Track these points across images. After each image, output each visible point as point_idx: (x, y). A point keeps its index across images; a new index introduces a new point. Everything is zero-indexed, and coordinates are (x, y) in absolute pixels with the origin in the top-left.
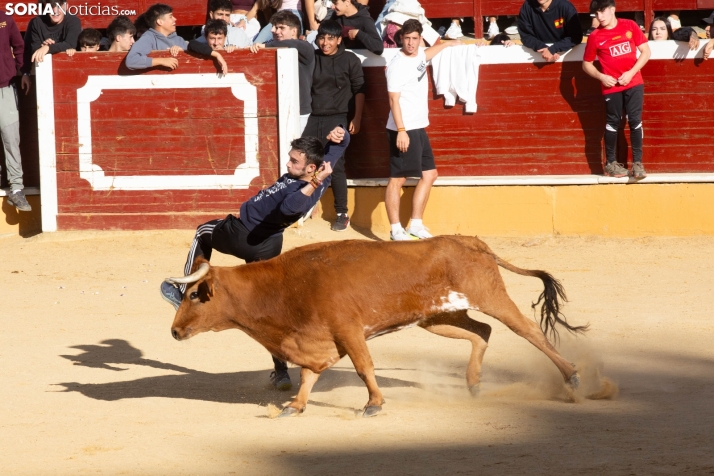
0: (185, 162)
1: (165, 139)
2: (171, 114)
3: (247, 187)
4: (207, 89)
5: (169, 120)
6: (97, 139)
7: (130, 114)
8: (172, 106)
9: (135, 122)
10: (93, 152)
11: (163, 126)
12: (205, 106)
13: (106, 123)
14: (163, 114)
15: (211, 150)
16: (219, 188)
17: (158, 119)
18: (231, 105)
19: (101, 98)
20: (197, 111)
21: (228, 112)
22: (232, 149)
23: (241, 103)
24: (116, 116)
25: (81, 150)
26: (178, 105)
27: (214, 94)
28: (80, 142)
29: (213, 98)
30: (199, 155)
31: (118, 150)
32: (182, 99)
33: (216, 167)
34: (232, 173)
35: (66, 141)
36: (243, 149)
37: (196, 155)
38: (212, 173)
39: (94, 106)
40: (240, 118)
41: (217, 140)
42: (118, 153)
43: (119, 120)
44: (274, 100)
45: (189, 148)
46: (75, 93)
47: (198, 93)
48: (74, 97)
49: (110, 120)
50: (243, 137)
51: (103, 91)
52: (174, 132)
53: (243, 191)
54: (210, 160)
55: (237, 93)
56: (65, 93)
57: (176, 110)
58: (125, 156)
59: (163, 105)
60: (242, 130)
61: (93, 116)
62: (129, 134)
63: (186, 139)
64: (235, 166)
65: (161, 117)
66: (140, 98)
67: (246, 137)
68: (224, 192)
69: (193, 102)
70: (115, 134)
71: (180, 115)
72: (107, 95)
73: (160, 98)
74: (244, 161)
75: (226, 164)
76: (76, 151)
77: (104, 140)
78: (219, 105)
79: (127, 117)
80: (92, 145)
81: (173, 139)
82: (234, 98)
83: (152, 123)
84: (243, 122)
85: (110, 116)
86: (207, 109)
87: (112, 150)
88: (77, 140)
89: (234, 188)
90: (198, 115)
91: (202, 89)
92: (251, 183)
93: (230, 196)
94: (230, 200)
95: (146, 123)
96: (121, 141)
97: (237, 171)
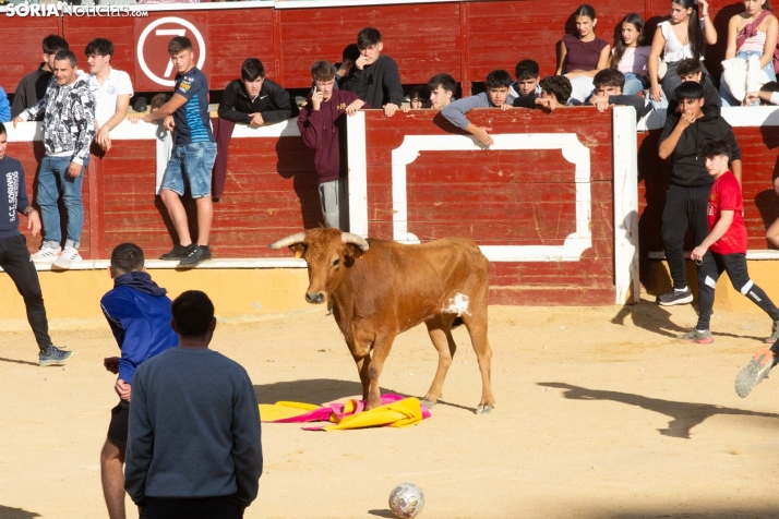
0: (510, 231)
1: (488, 206)
2: (494, 178)
3: (578, 260)
4: (535, 150)
5: (492, 184)
6: (414, 206)
7: (450, 177)
8: (496, 169)
9: (456, 187)
10: (409, 219)
11: (486, 191)
12: (532, 169)
13: (422, 187)
14: (486, 178)
15: (538, 218)
16: (547, 260)
17: (480, 184)
18: (561, 169)
19: (418, 160)
20: (524, 175)
21: (557, 176)
22: (562, 217)
23: (572, 166)
24: (434, 180)
25: (395, 217)
26: (503, 168)
27: (543, 156)
28: (395, 208)
29: (541, 161)
30: (526, 223)
31: (436, 217)
32: (505, 161)
33: (544, 237)
34: (562, 243)
35: (379, 207)
36: (573, 217)
37: (522, 223)
38: (540, 243)
39: (410, 169)
40: (571, 183)
41: (546, 207)
42: (436, 221)
43: (438, 184)
44: (608, 163)
45: (513, 216)
46: (390, 155)
47: (524, 156)
48: (389, 159)
49: (427, 184)
50: (575, 204)
51: (420, 152)
52: (498, 198)
53: (573, 263)
54: (537, 229)
55: (568, 156)
56: (379, 154)
57: (500, 174)
58: (443, 224)
59: (486, 168)
60: (572, 196)
61: (409, 179)
62: (447, 199)
63: (511, 206)
64: (565, 236)
65: (484, 181)
66: (461, 160)
67: (577, 203)
68: (552, 264)
69: (519, 165)
70: (434, 200)
71: (505, 179)
72: (426, 157)
73: (484, 160)
74: (575, 231)
75: (555, 234)
76: (390, 218)
77: (421, 206)
78: (548, 169)
79: (447, 181)
80: (408, 211)
81: (497, 206)
82: (565, 161)
83: (476, 188)
84: (574, 188)
85: (428, 181)
86: (535, 173)
87: (430, 216)
88: (391, 206)
89: (564, 260)
90: (524, 179)
91: (530, 151)
92: (583, 254)
93: (559, 268)
94: (559, 273)
95: (466, 188)
96: (439, 208)
97: (567, 241)
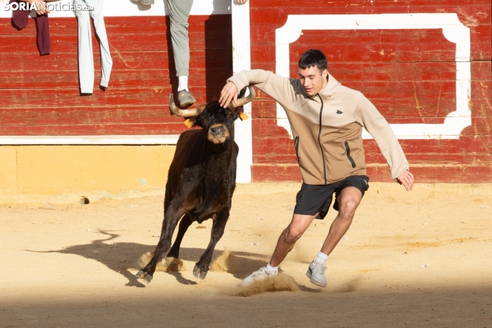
0: (391, 109)
1: (369, 85)
2: (376, 57)
3: (457, 138)
4: (416, 30)
5: (374, 63)
7: (332, 56)
8: (378, 48)
9: (338, 66)
11: (367, 70)
12: (413, 48)
14: (367, 57)
15: (419, 97)
16: (427, 138)
17: (362, 63)
18: (442, 48)
19: (301, 40)
20: (405, 54)
21: (438, 55)
22: (442, 95)
23: (453, 46)
26: (384, 47)
27: (424, 36)
29: (422, 40)
30: (407, 102)
32: (389, 41)
33: (425, 115)
34: (442, 121)
36: (454, 96)
37: (403, 102)
38: (420, 121)
39: (293, 47)
40: (452, 62)
41: (426, 85)
44: (488, 42)
45: (395, 94)
46: (274, 34)
47: (406, 34)
48: (273, 38)
50: (455, 83)
51: (303, 31)
52: (380, 77)
53: (453, 141)
54: (418, 107)
55: (449, 35)
56: (263, 33)
57: (382, 53)
59: (368, 47)
60: (453, 76)
61: (292, 58)
63: (392, 85)
64: (445, 114)
65: (366, 60)
66: (343, 40)
67: (457, 82)
68: (433, 142)
69: (400, 44)
71: (387, 59)
72: (308, 35)
73: (365, 39)
74: (454, 109)
75: (435, 111)
78: (429, 48)
81: (379, 85)
82: (445, 40)
83: (357, 67)
84: (454, 67)
86: (416, 52)
89: (444, 138)
90: (405, 58)
91: (411, 30)
92: (462, 133)
93: (439, 146)
94: (439, 151)
95: (349, 67)
97: (447, 120)
